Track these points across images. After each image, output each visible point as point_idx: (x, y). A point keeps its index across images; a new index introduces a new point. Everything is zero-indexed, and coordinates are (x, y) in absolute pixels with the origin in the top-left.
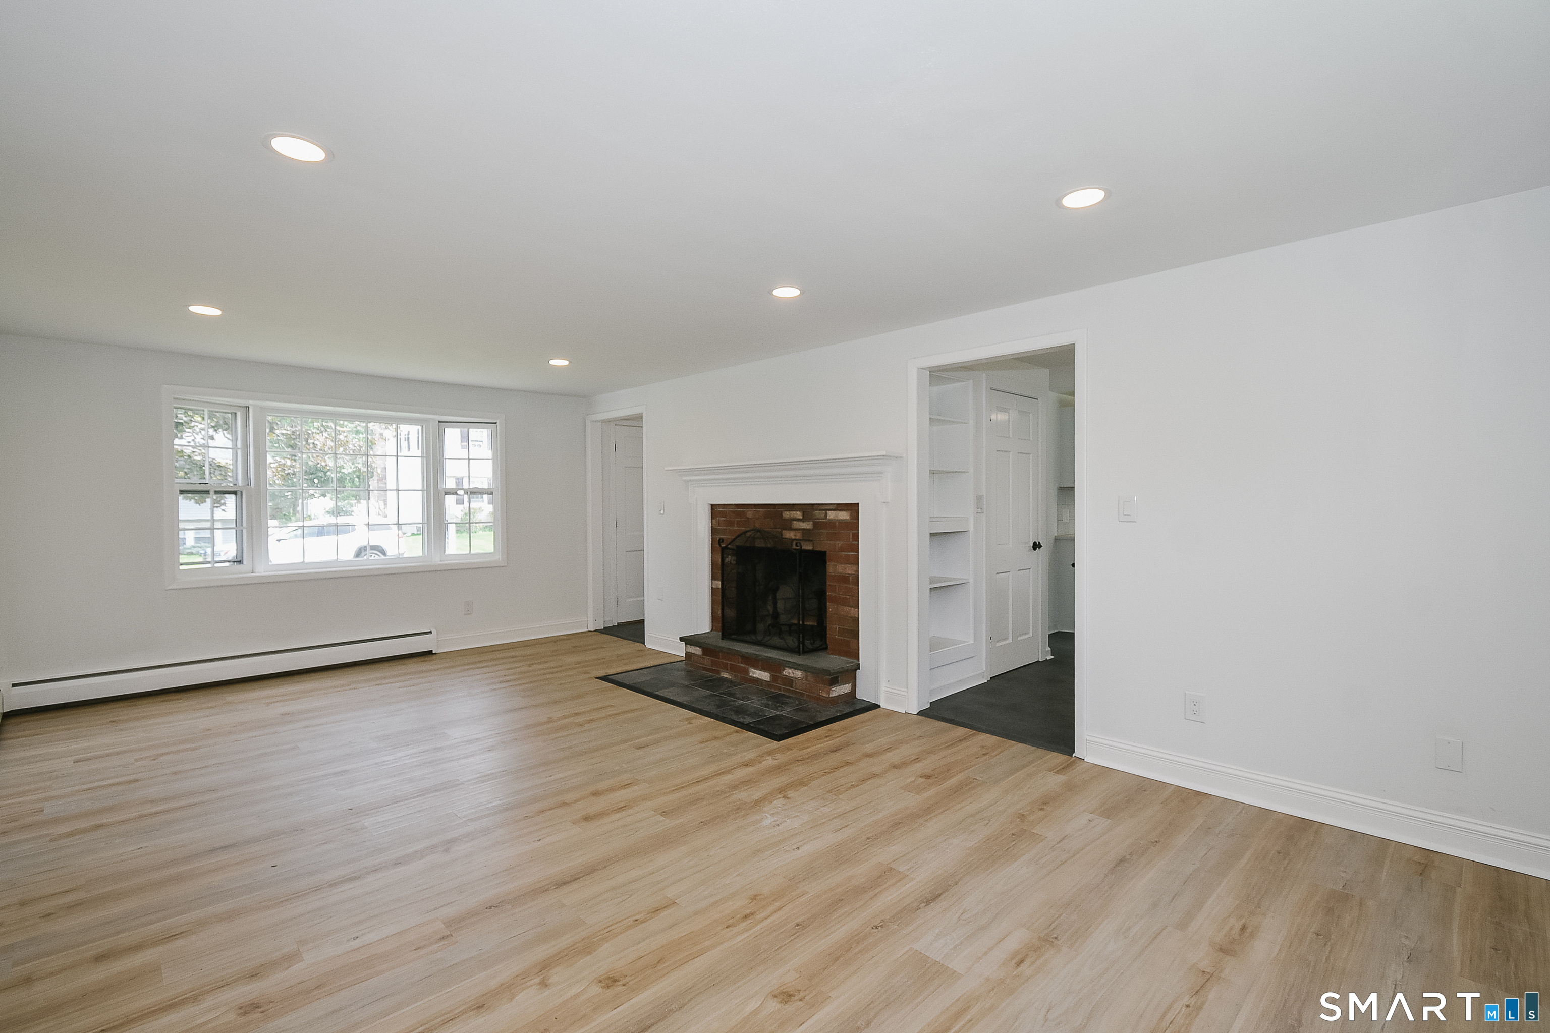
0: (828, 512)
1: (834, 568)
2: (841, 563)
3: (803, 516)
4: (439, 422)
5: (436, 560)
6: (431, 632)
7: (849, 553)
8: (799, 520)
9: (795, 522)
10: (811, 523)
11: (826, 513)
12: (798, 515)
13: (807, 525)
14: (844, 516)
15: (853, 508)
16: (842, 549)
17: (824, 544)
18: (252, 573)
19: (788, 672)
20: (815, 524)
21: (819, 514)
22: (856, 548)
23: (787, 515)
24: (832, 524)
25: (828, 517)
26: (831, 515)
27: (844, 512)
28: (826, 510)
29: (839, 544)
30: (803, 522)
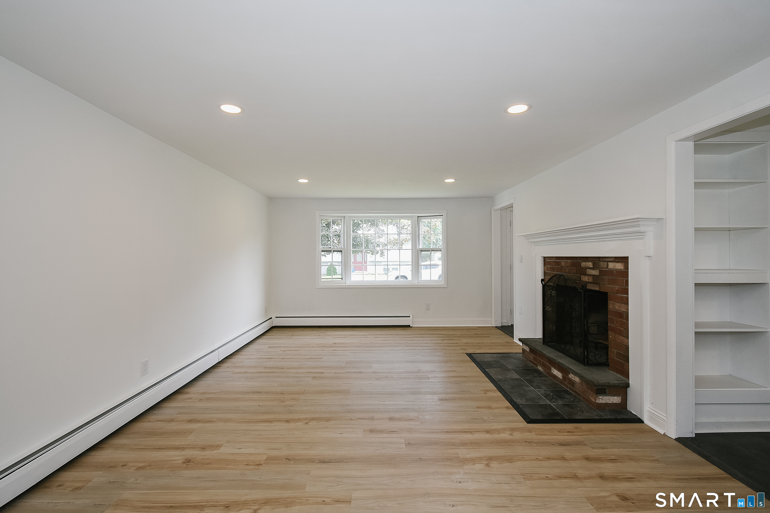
0: (609, 263)
1: (613, 306)
2: (617, 302)
3: (593, 265)
4: (418, 217)
5: (416, 283)
6: (410, 316)
7: (623, 295)
8: (590, 268)
9: (588, 270)
10: (598, 271)
11: (608, 264)
12: (590, 264)
13: (595, 272)
14: (619, 266)
15: (624, 260)
16: (618, 292)
17: (607, 287)
18: (345, 283)
19: (571, 376)
20: (601, 272)
21: (603, 264)
22: (626, 291)
23: (583, 264)
24: (611, 272)
25: (609, 267)
26: (611, 265)
27: (620, 264)
28: (608, 262)
29: (617, 287)
30: (593, 270)
